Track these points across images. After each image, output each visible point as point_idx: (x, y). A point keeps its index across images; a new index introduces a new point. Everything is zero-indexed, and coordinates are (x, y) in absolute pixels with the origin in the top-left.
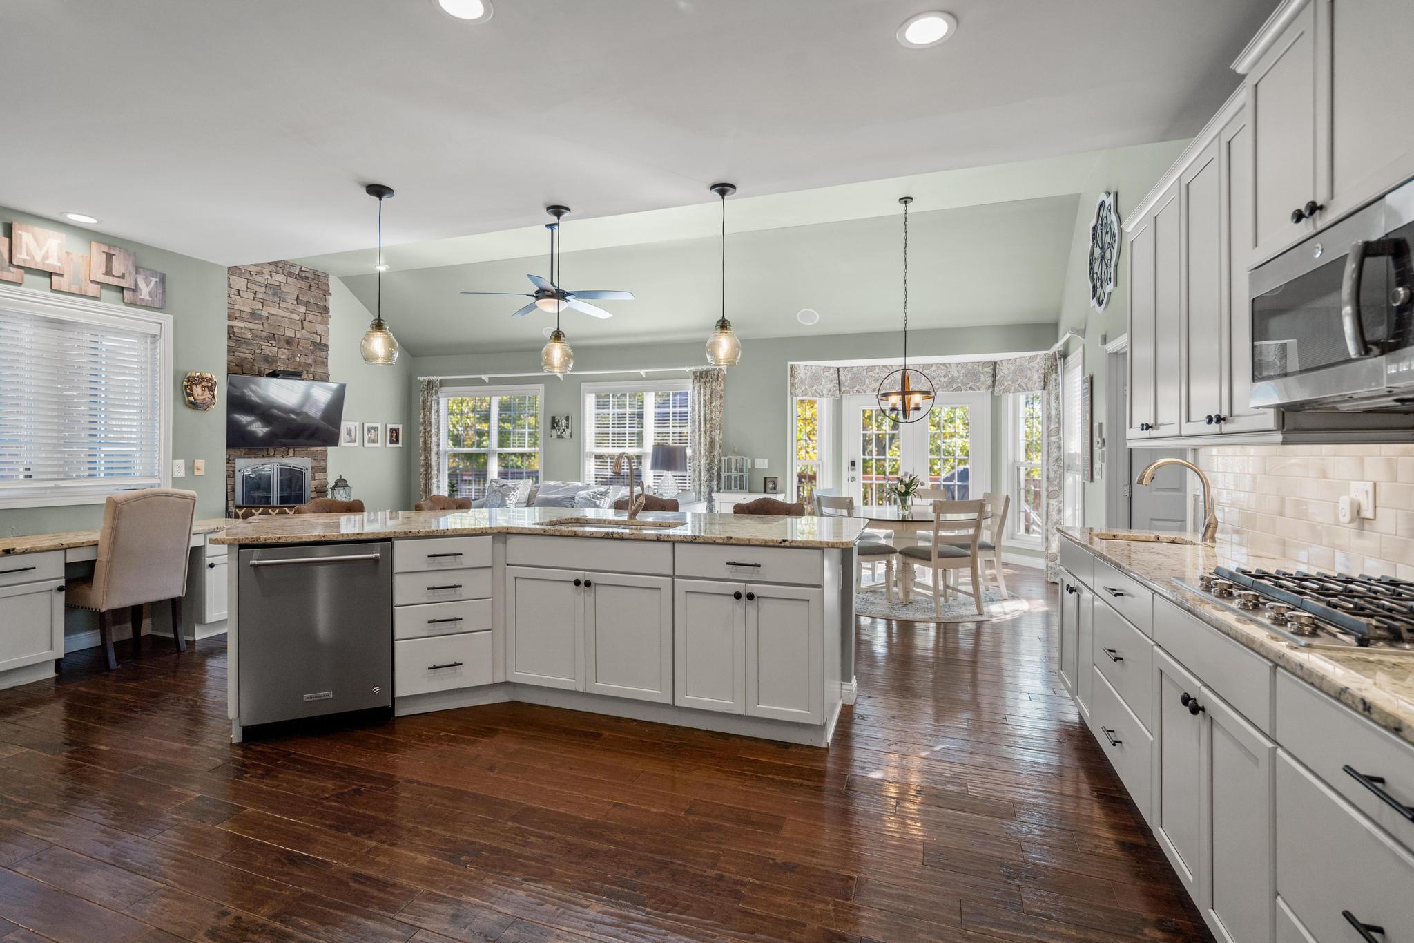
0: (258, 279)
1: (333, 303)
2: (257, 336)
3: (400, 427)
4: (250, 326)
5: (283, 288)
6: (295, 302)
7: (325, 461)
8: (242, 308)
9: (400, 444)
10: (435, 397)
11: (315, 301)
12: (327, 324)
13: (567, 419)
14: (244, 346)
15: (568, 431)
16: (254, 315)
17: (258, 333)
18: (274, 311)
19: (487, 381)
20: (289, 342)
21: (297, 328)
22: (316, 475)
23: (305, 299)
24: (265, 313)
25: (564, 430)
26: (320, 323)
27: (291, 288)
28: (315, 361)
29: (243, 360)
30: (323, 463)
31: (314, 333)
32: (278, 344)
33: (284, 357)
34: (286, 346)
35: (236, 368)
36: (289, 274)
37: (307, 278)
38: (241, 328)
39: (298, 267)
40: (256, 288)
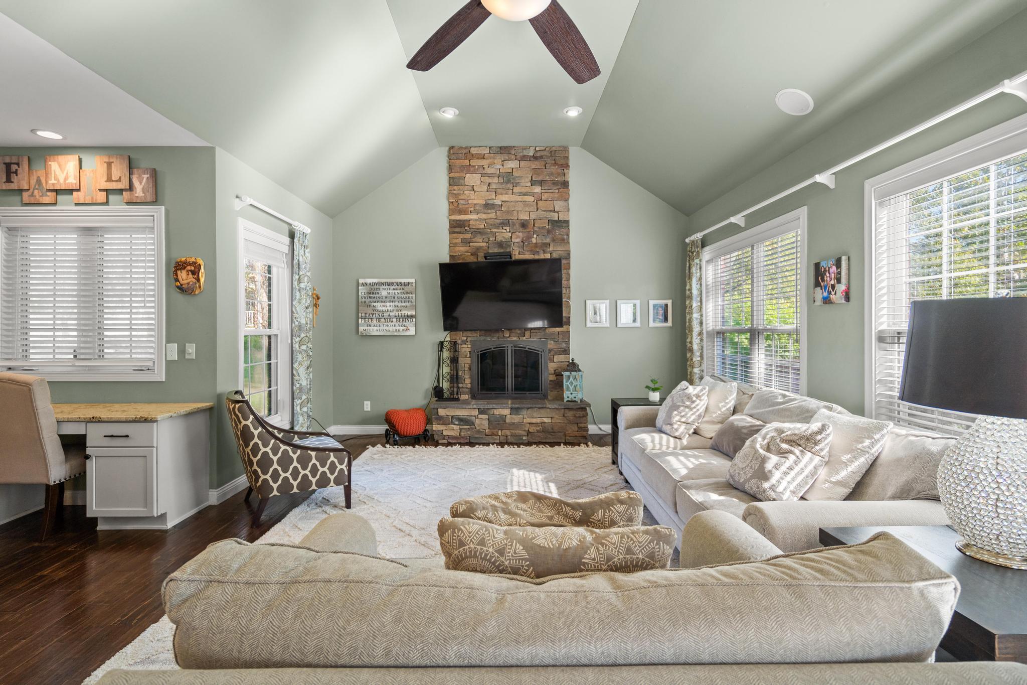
0: (489, 171)
1: (573, 176)
2: (491, 225)
3: (669, 302)
4: (483, 216)
5: (515, 174)
6: (529, 184)
7: (568, 343)
8: (475, 202)
9: (669, 324)
10: (697, 261)
11: (552, 178)
12: (567, 200)
13: (838, 264)
14: (479, 236)
15: (841, 288)
16: (488, 206)
17: (491, 222)
18: (505, 198)
19: (743, 225)
20: (524, 225)
21: (531, 209)
22: (555, 357)
23: (540, 178)
24: (498, 202)
25: (833, 287)
26: (558, 199)
27: (523, 172)
28: (553, 240)
29: (478, 249)
30: (564, 345)
31: (551, 211)
32: (513, 228)
33: (518, 240)
34: (521, 230)
35: (472, 257)
36: (524, 158)
37: (541, 157)
38: (476, 220)
39: (532, 149)
40: (488, 180)
